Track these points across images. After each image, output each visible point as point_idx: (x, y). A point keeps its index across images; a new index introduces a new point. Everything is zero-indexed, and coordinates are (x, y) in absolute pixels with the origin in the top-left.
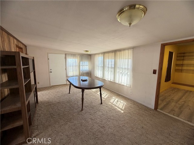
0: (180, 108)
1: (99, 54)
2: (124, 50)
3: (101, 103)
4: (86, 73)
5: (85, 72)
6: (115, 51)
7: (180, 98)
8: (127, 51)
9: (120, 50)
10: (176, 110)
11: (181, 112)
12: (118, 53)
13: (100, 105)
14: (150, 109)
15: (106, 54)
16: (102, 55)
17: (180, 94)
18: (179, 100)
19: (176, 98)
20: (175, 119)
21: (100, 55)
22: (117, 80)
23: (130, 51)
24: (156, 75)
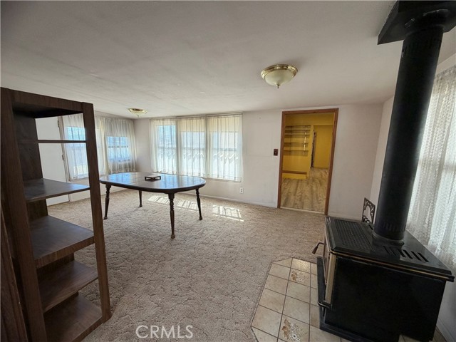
0: (301, 199)
1: (163, 119)
2: (226, 115)
3: (201, 218)
4: (126, 167)
5: (123, 163)
6: (206, 117)
7: (296, 190)
8: (231, 119)
9: (218, 115)
10: (298, 202)
11: (303, 203)
12: (213, 121)
13: (200, 222)
14: (274, 209)
15: (184, 122)
16: (173, 123)
17: (294, 185)
18: (296, 192)
19: (292, 190)
20: (300, 212)
21: (168, 122)
22: (214, 174)
23: (238, 119)
24: (278, 157)
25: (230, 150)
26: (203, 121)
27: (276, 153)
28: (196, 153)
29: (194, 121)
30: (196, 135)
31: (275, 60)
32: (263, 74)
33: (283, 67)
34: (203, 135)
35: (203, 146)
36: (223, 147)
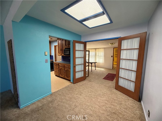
2: (100, 48)
6: (96, 49)
8: (101, 49)
9: (98, 48)
12: (97, 50)
14: (111, 69)
22: (97, 61)
23: (103, 49)
24: (113, 57)
25: (101, 56)
26: (95, 50)
27: (112, 56)
28: (93, 57)
29: (93, 50)
30: (93, 53)
31: (111, 43)
32: (109, 44)
33: (112, 43)
34: (94, 53)
35: (94, 55)
36: (99, 55)
